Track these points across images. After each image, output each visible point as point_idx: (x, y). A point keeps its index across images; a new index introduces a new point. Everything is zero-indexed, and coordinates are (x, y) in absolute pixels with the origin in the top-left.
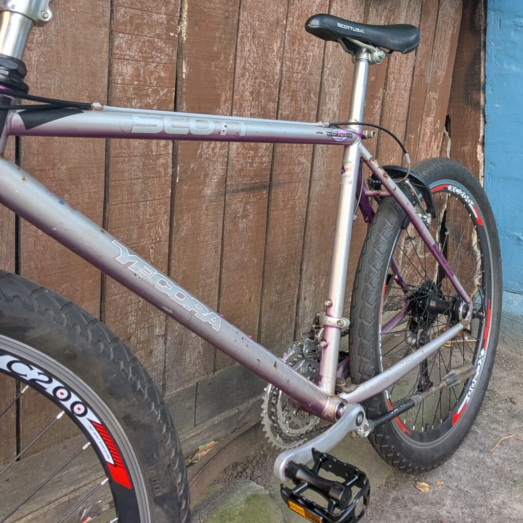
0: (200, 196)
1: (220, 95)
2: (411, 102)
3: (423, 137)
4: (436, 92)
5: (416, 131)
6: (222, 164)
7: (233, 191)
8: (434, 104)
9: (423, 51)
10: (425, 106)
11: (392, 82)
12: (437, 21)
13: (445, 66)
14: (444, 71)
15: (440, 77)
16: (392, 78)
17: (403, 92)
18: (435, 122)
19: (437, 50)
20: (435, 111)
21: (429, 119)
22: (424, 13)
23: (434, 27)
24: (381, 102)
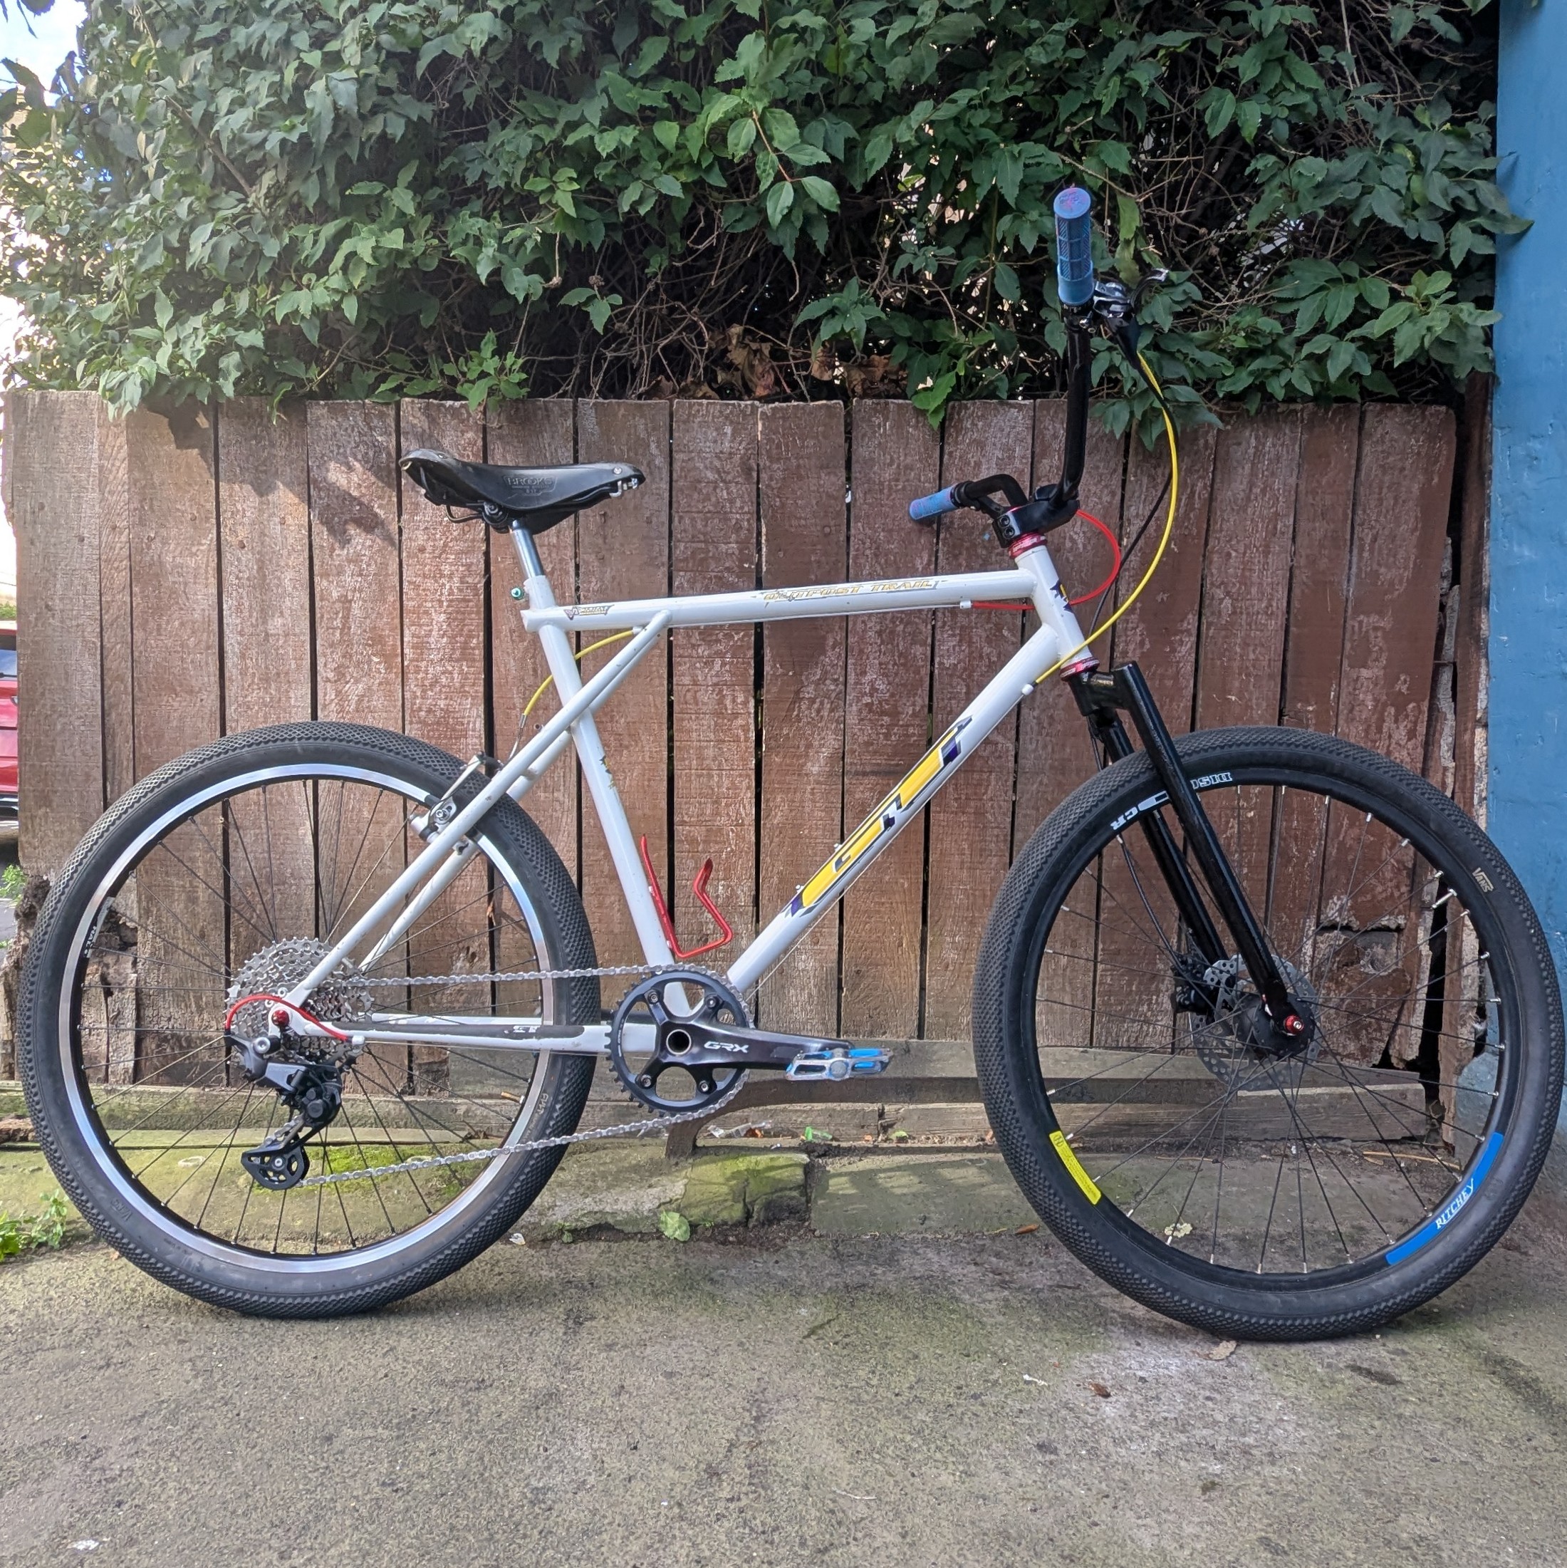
0: (800, 773)
1: (824, 638)
2: (1291, 637)
3: (1351, 711)
4: (1381, 614)
5: (1322, 698)
6: (835, 732)
7: (857, 773)
8: (1378, 641)
9: (1318, 535)
10: (1348, 645)
11: (1221, 600)
12: (1358, 469)
13: (1407, 559)
14: (1406, 568)
15: (1392, 584)
16: (1219, 593)
17: (1262, 619)
18: (1391, 680)
19: (1372, 528)
20: (1385, 655)
21: (1365, 673)
22: (1311, 460)
23: (1351, 482)
24: (1194, 639)
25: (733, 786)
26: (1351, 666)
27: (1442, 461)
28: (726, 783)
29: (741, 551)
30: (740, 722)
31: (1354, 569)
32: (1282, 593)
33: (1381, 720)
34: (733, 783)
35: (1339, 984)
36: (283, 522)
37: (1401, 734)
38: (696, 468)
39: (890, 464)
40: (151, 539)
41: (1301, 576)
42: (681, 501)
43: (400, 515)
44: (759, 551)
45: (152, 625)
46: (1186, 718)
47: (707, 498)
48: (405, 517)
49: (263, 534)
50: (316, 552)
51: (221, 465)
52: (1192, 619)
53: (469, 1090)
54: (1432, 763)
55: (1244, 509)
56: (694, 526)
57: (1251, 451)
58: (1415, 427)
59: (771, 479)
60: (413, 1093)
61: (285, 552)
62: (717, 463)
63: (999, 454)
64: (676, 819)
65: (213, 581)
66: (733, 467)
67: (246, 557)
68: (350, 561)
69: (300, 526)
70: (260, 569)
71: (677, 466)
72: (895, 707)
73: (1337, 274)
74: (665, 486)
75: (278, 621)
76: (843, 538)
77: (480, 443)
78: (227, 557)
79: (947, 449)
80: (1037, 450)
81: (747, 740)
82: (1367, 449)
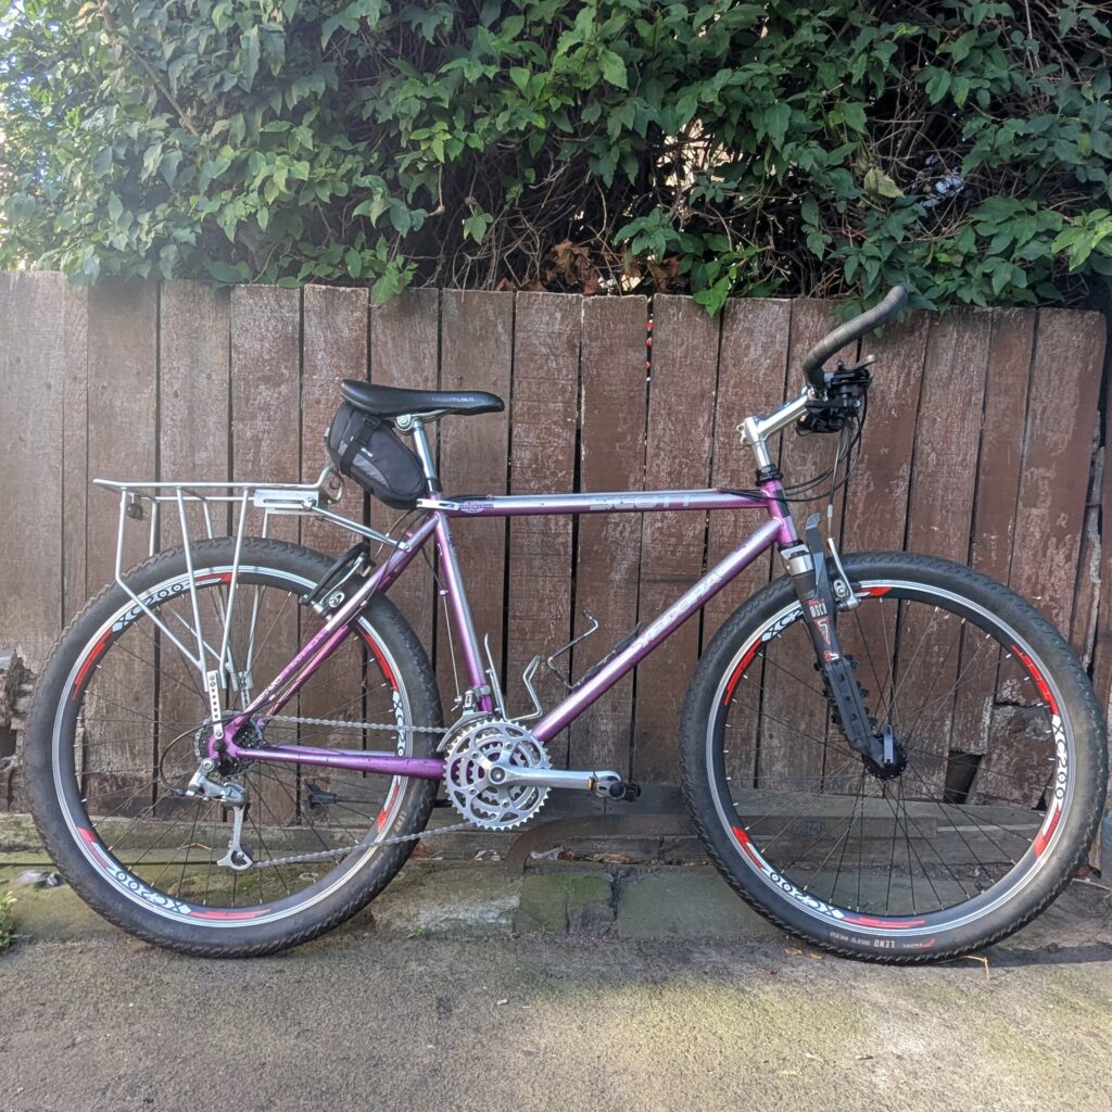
0: (606, 580)
2: (980, 483)
3: (1023, 540)
4: (1048, 468)
5: (1002, 530)
6: (634, 549)
7: (649, 581)
8: (1045, 487)
9: (1002, 406)
10: (1022, 491)
11: (929, 454)
12: (1033, 358)
13: (1068, 426)
14: (1067, 433)
15: (1056, 444)
16: (927, 449)
17: (959, 469)
18: (1054, 516)
19: (1042, 402)
20: (1050, 498)
21: (1035, 511)
22: (998, 349)
23: (1027, 367)
24: (907, 483)
25: (555, 589)
26: (1025, 506)
27: (1096, 353)
28: (549, 586)
29: (565, 410)
30: (561, 540)
31: (1028, 434)
32: (974, 450)
33: (1045, 548)
34: (554, 586)
35: (1010, 746)
36: (209, 377)
37: (1060, 558)
38: (532, 345)
39: (682, 345)
40: (104, 387)
41: (989, 437)
42: (521, 369)
43: (301, 373)
44: (579, 409)
45: (103, 455)
46: (900, 543)
47: (541, 367)
48: (306, 376)
49: (193, 387)
50: (234, 402)
51: (162, 332)
52: (906, 468)
53: (344, 821)
54: (1082, 580)
55: (947, 386)
56: (530, 389)
57: (954, 342)
58: (1076, 326)
59: (590, 354)
60: (299, 824)
61: (210, 401)
62: (549, 341)
63: (764, 339)
64: (510, 614)
65: (152, 422)
66: (561, 345)
67: (180, 403)
68: (261, 409)
69: (223, 381)
70: (190, 413)
71: (518, 342)
72: (680, 530)
73: (1022, 209)
74: (508, 357)
75: (204, 455)
76: (644, 400)
77: (365, 320)
78: (165, 403)
79: (725, 334)
80: (793, 336)
81: (566, 553)
82: (1040, 343)
